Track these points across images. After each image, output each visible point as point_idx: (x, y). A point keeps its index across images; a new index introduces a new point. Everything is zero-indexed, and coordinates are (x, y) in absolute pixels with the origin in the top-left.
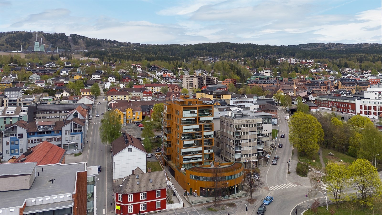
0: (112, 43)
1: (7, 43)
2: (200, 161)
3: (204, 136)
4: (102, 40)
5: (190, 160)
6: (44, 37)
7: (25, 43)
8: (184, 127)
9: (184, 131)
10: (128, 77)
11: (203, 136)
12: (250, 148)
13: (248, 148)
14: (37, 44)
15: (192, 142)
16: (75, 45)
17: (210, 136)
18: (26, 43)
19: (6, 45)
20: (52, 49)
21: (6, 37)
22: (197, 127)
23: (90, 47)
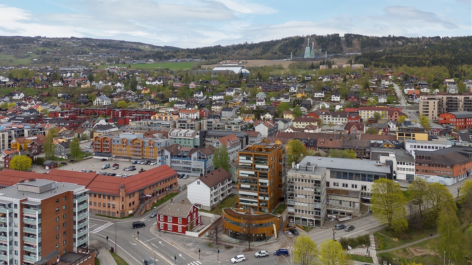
0: (396, 41)
1: (280, 51)
2: (255, 205)
3: (260, 183)
4: (384, 38)
5: (249, 203)
6: (316, 41)
7: (296, 49)
8: (241, 172)
9: (240, 175)
10: (354, 96)
11: (258, 183)
12: (306, 205)
13: (303, 204)
14: (308, 49)
15: (248, 186)
16: (348, 47)
17: (266, 184)
18: (298, 49)
19: (279, 53)
20: (322, 54)
21: (280, 45)
22: (253, 173)
23: (366, 48)
